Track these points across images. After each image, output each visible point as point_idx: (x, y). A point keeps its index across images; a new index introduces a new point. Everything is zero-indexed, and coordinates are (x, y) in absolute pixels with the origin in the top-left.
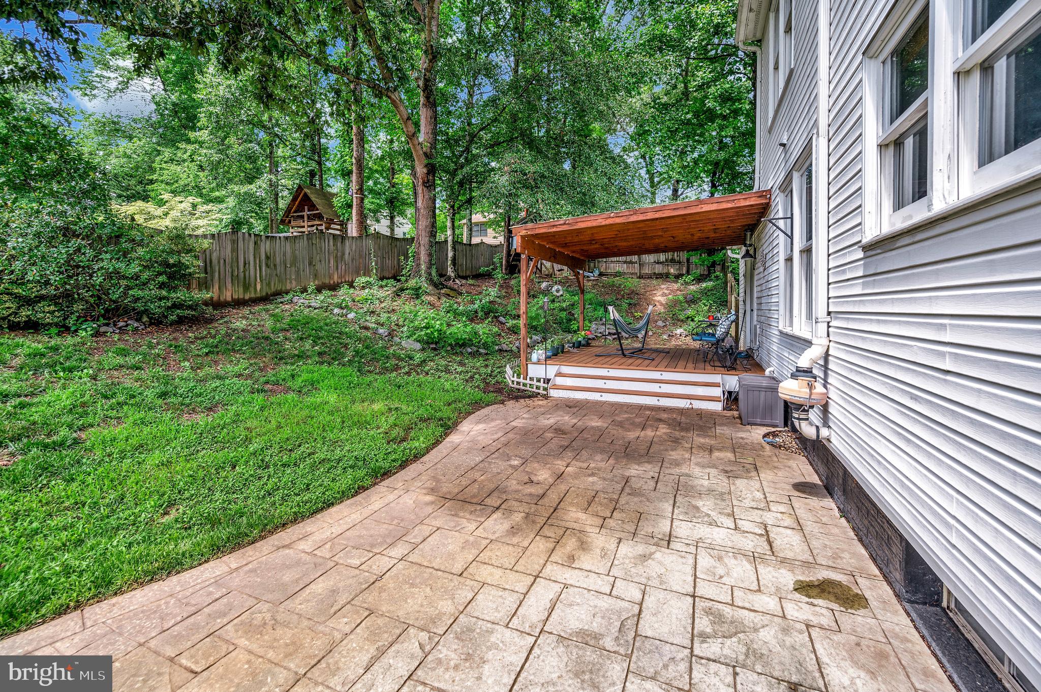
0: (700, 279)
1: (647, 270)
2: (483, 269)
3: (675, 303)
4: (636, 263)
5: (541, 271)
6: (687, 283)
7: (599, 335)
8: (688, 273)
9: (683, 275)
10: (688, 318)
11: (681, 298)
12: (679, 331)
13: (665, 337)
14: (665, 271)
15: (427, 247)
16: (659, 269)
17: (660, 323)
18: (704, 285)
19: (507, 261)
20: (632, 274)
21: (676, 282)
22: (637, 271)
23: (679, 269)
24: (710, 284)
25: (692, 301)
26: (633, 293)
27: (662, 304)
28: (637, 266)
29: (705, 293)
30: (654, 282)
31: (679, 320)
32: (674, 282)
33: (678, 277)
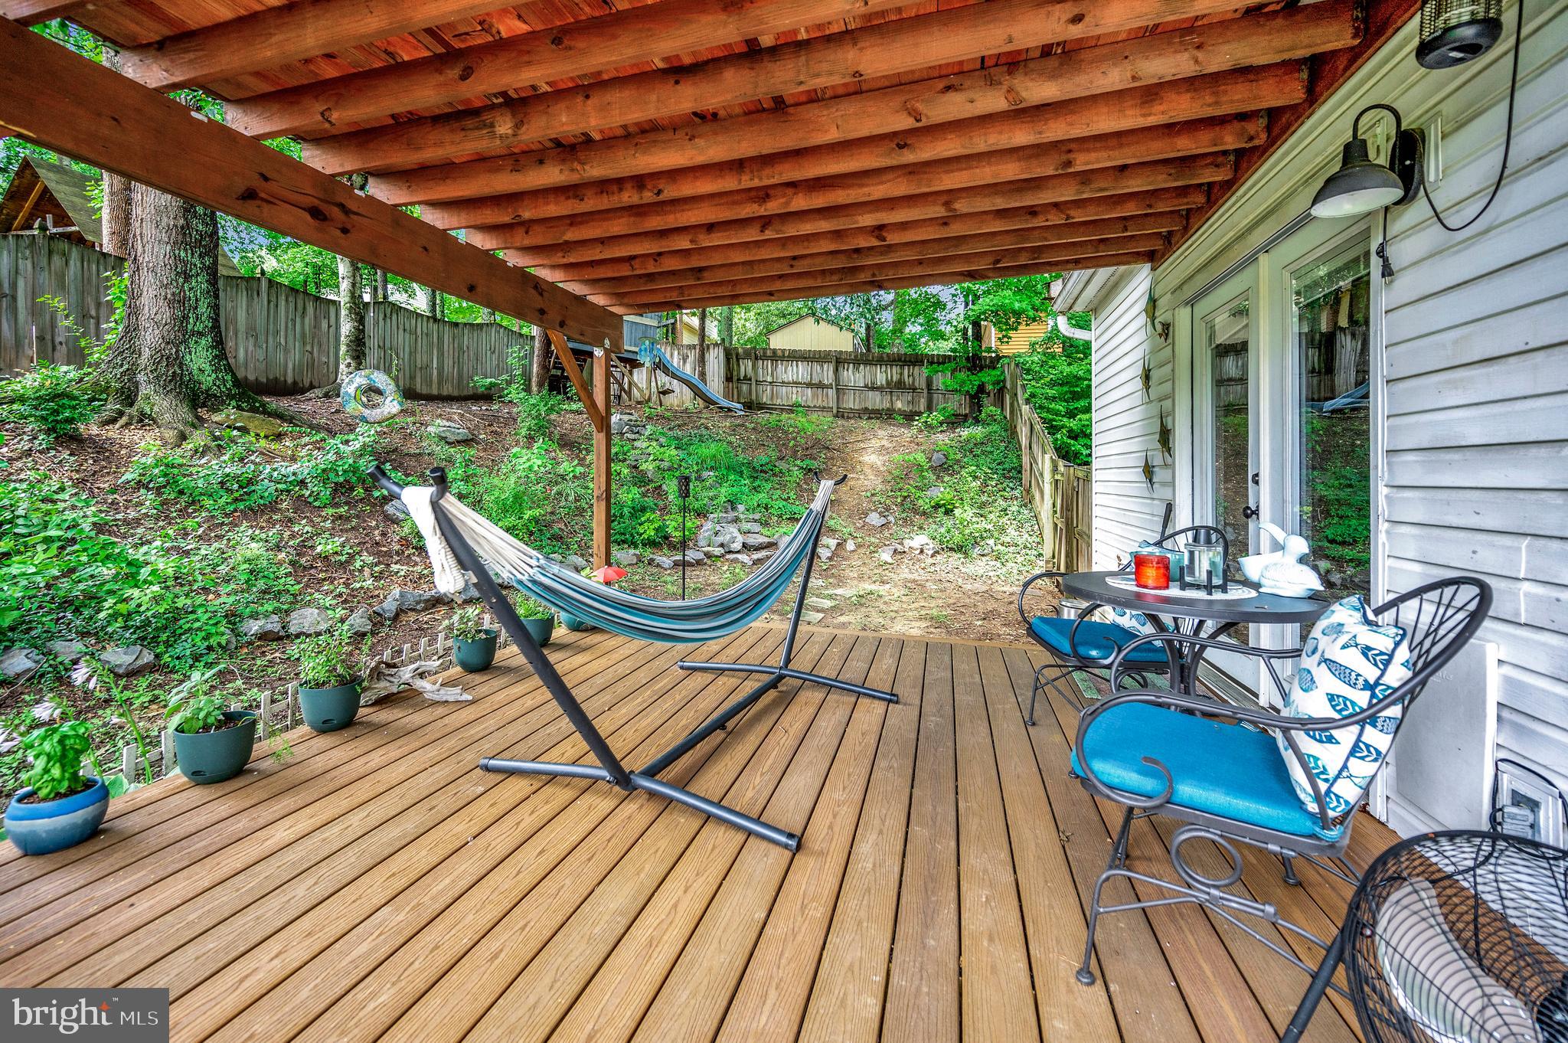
0: (955, 421)
1: (851, 402)
2: (482, 382)
3: (909, 470)
4: (830, 387)
5: (629, 393)
6: (929, 426)
7: (718, 551)
8: (930, 408)
9: (920, 414)
10: (937, 507)
11: (921, 458)
12: (919, 540)
13: (886, 556)
14: (886, 405)
15: (166, 276)
16: (876, 401)
17: (874, 519)
18: (965, 433)
19: (544, 367)
20: (823, 409)
21: (909, 426)
22: (832, 403)
23: (912, 402)
24: (977, 432)
25: (944, 468)
26: (818, 445)
27: (878, 472)
28: (832, 393)
29: (970, 449)
30: (864, 423)
31: (916, 511)
32: (902, 425)
33: (910, 417)
